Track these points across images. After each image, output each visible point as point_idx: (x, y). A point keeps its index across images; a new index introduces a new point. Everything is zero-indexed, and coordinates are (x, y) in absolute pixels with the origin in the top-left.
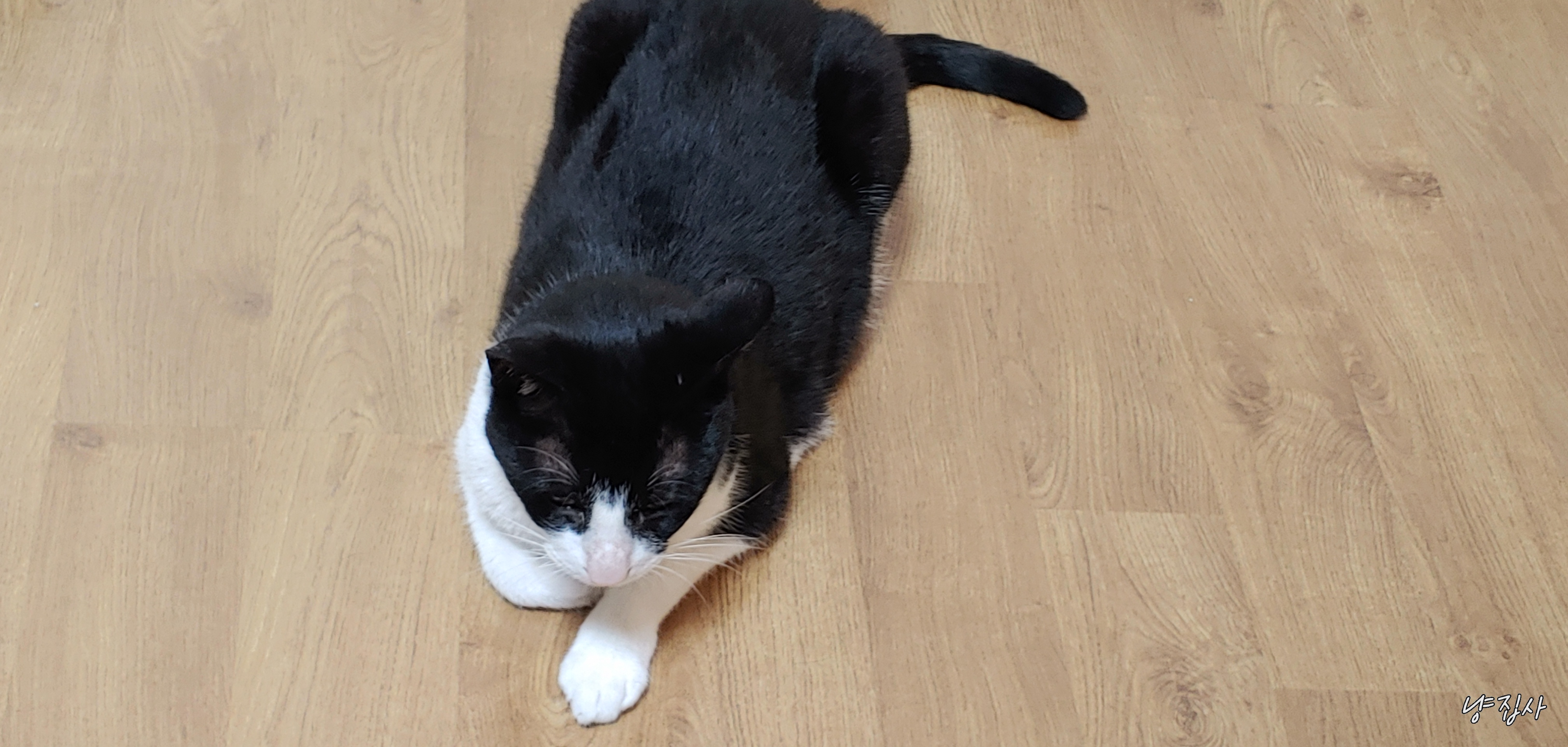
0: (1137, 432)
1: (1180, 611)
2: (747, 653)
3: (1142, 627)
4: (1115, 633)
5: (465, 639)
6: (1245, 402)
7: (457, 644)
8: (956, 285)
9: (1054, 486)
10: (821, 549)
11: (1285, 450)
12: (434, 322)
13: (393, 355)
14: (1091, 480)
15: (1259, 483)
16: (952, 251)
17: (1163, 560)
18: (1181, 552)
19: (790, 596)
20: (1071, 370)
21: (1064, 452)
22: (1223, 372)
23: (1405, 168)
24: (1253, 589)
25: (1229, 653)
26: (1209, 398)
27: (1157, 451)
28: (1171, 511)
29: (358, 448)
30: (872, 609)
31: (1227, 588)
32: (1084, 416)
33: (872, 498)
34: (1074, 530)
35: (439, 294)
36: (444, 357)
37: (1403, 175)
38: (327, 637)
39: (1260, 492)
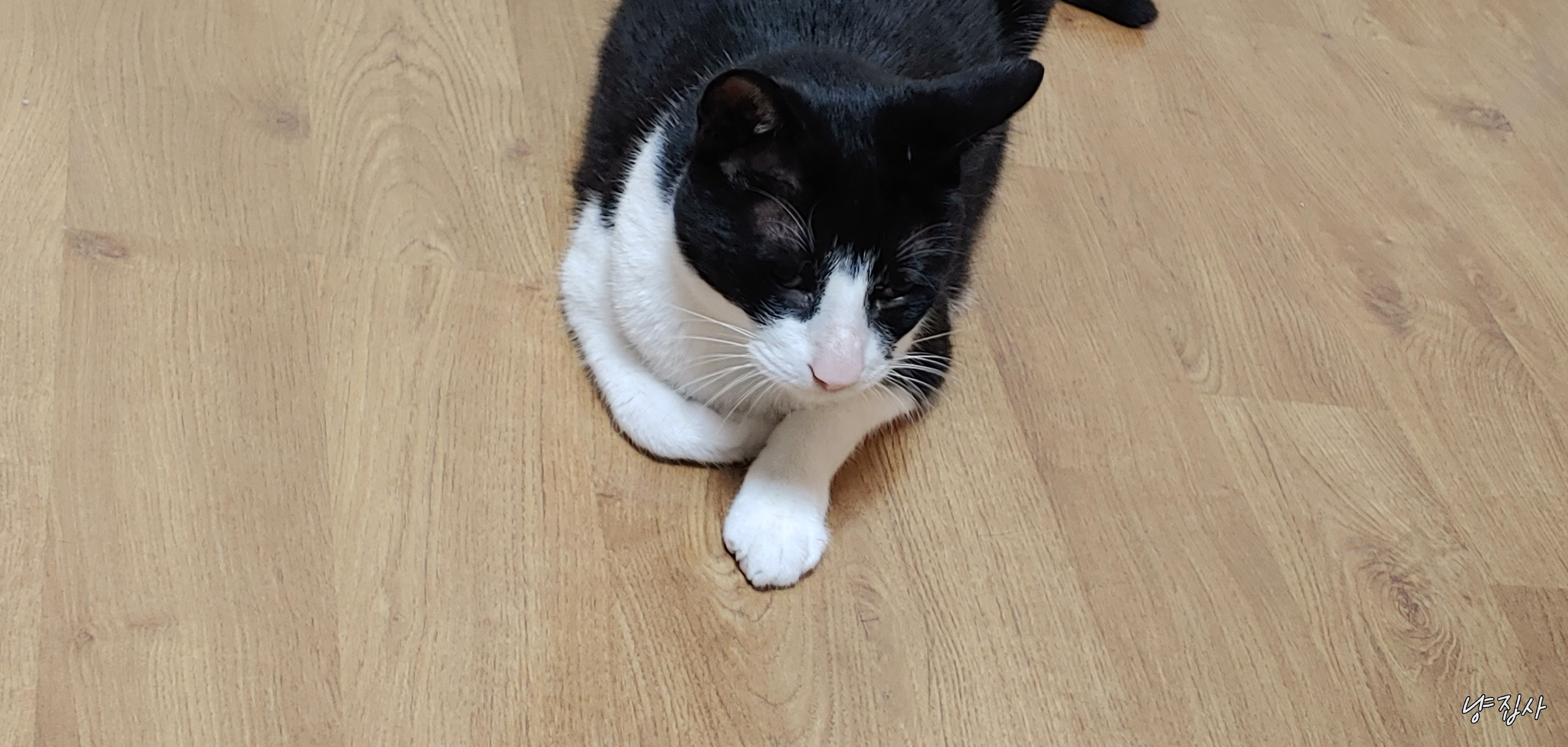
0: (1282, 325)
1: (1372, 502)
2: (925, 521)
3: (1339, 517)
4: (1313, 521)
5: (600, 490)
6: (1382, 304)
7: (592, 494)
8: (1061, 172)
9: (1211, 373)
10: (981, 421)
11: (1434, 352)
12: (502, 161)
13: (461, 191)
14: (1247, 369)
15: (1417, 383)
16: (1049, 139)
17: (1342, 451)
18: (1357, 443)
19: (958, 465)
20: (1200, 261)
21: (1213, 340)
22: (1352, 275)
23: (1472, 103)
24: (1441, 485)
25: (1435, 547)
26: (1346, 299)
27: (1307, 344)
28: (1337, 404)
29: (437, 283)
30: (1050, 484)
31: (1414, 482)
32: (1225, 306)
33: (1023, 373)
34: (1243, 416)
35: (503, 132)
36: (520, 198)
37: (1472, 109)
38: (438, 479)
39: (1421, 393)
